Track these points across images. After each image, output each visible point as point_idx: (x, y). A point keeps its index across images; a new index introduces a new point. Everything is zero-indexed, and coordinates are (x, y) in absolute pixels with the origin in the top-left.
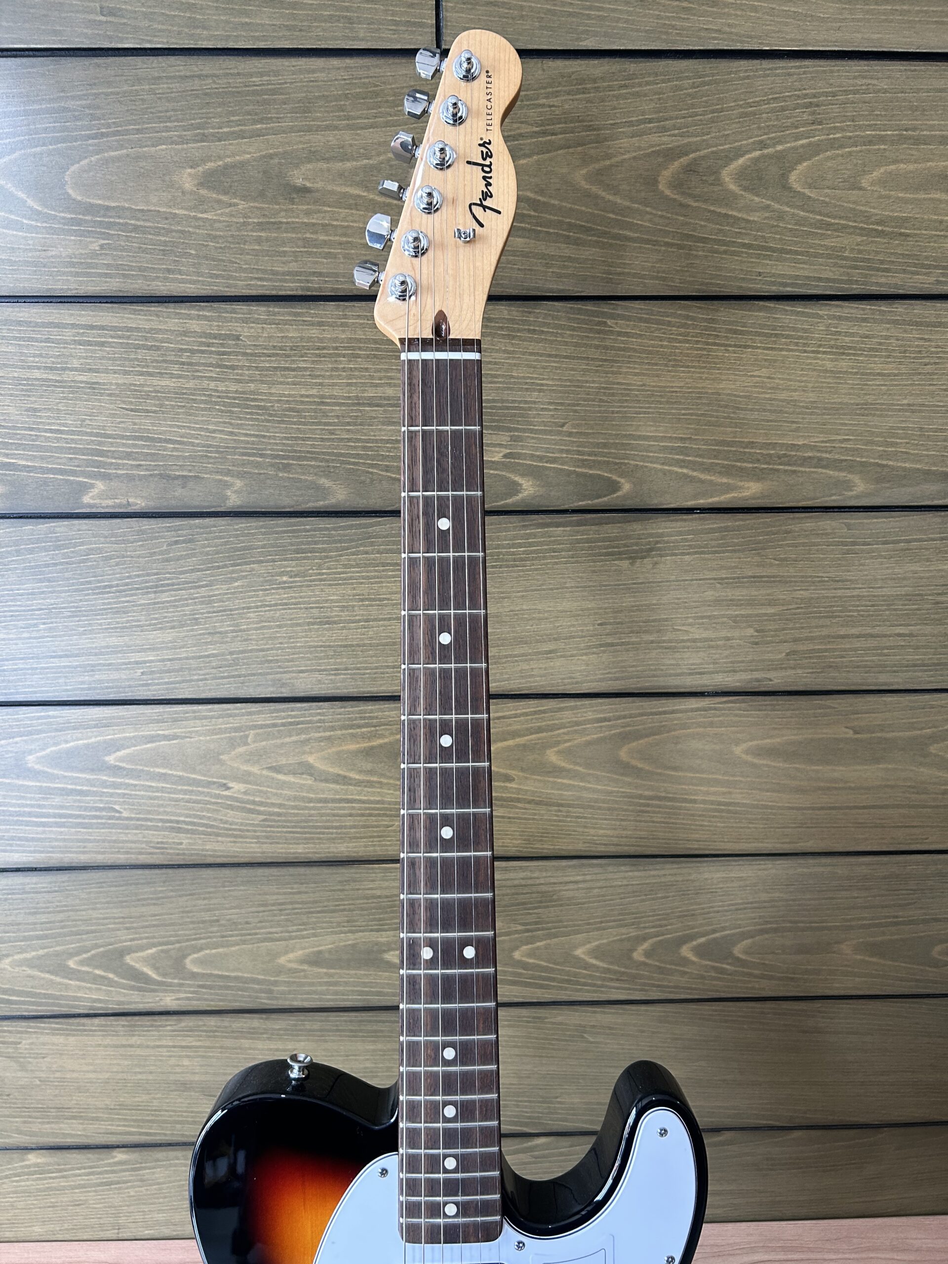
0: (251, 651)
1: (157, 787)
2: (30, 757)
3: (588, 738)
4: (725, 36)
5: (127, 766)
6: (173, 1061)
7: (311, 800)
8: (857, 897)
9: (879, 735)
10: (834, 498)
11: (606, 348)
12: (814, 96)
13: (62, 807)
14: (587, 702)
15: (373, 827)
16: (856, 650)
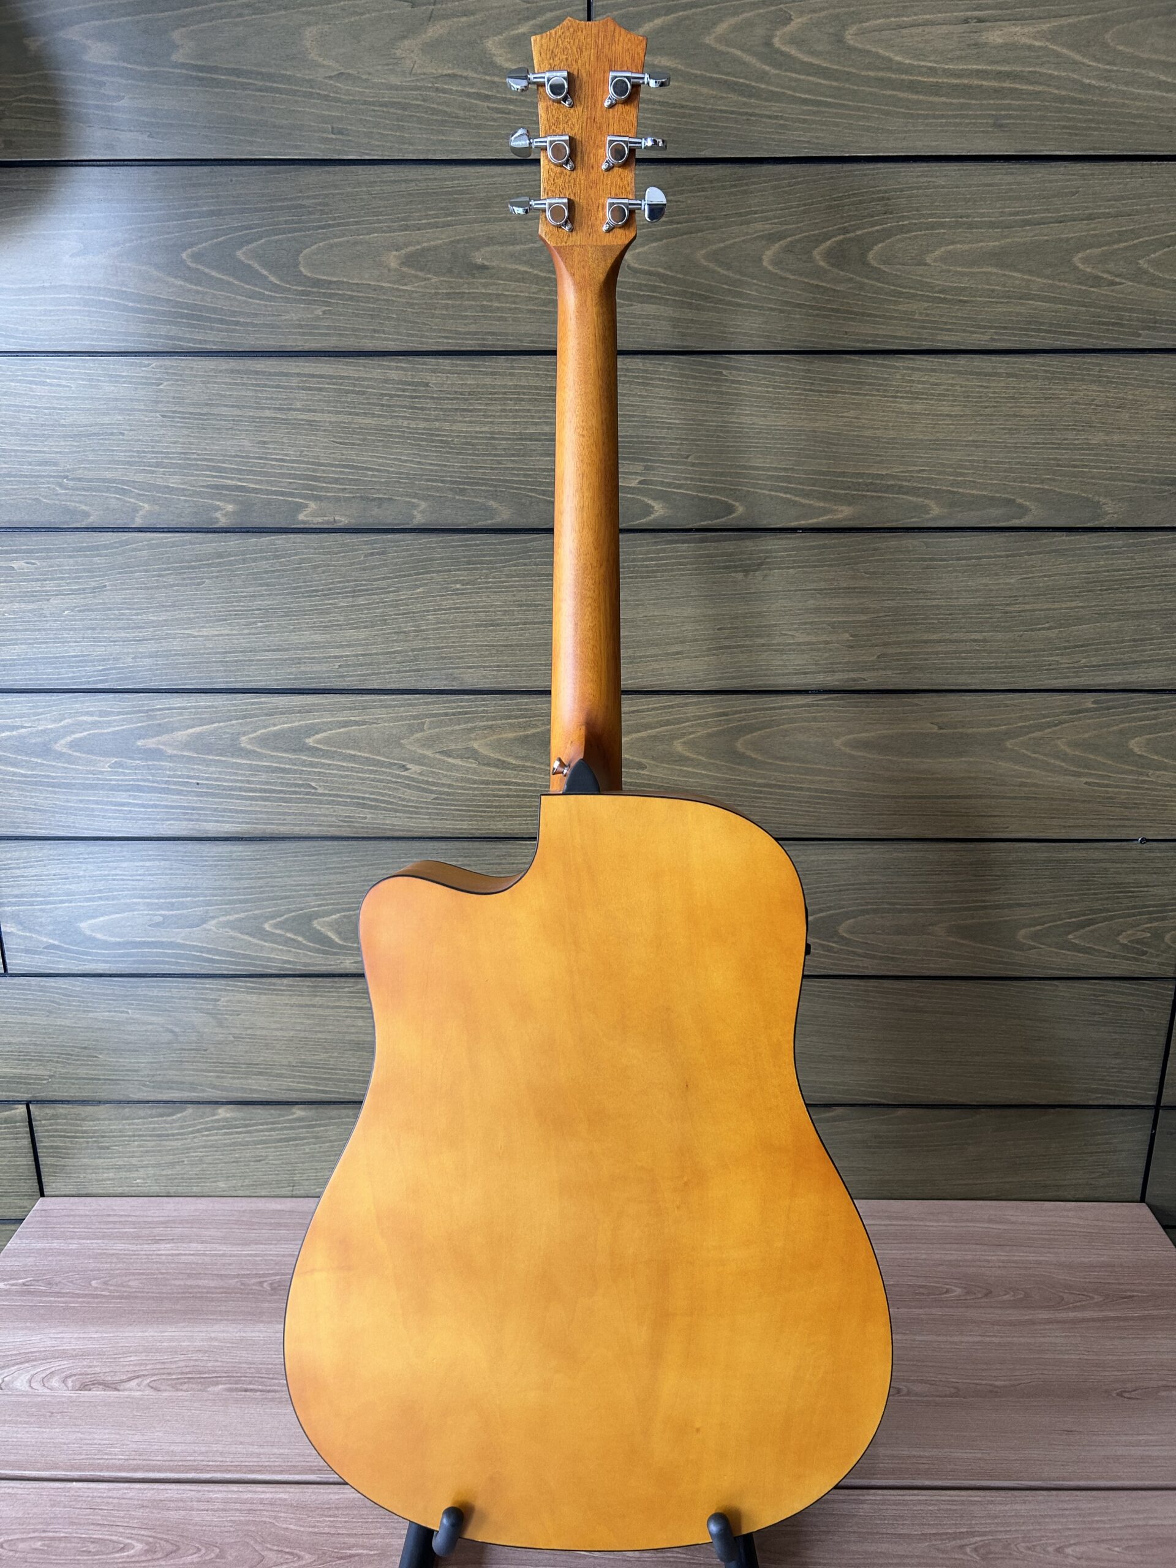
0: (429, 648)
1: (348, 767)
2: (243, 738)
3: (710, 731)
4: (814, 146)
5: (323, 748)
6: (349, 1021)
7: (475, 782)
8: (948, 882)
9: (961, 730)
10: (913, 520)
11: (722, 393)
12: (886, 192)
13: (267, 783)
14: (708, 698)
15: (527, 807)
16: (937, 653)
